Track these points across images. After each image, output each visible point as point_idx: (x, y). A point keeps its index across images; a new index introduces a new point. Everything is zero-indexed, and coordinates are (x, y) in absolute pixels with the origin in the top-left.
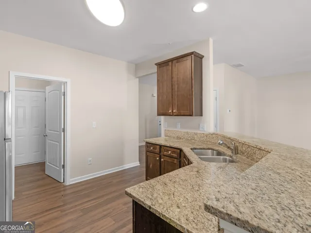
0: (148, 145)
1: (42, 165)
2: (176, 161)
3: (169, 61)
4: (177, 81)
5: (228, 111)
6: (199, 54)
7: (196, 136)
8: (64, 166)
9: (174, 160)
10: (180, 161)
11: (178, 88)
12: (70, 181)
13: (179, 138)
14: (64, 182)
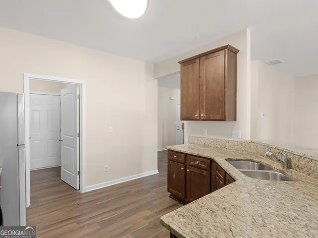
0: (171, 153)
1: (57, 170)
2: (205, 173)
3: (196, 58)
4: (206, 81)
5: (262, 115)
6: (234, 48)
7: (227, 145)
8: (79, 173)
9: (203, 172)
10: (210, 173)
11: (206, 89)
12: (86, 188)
13: (206, 146)
14: (80, 189)
